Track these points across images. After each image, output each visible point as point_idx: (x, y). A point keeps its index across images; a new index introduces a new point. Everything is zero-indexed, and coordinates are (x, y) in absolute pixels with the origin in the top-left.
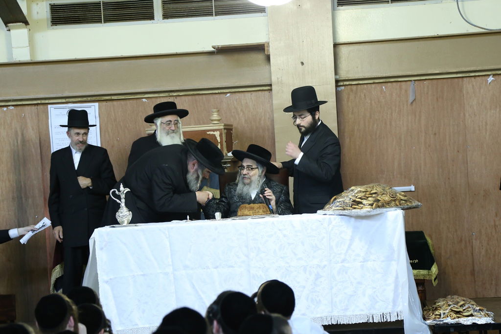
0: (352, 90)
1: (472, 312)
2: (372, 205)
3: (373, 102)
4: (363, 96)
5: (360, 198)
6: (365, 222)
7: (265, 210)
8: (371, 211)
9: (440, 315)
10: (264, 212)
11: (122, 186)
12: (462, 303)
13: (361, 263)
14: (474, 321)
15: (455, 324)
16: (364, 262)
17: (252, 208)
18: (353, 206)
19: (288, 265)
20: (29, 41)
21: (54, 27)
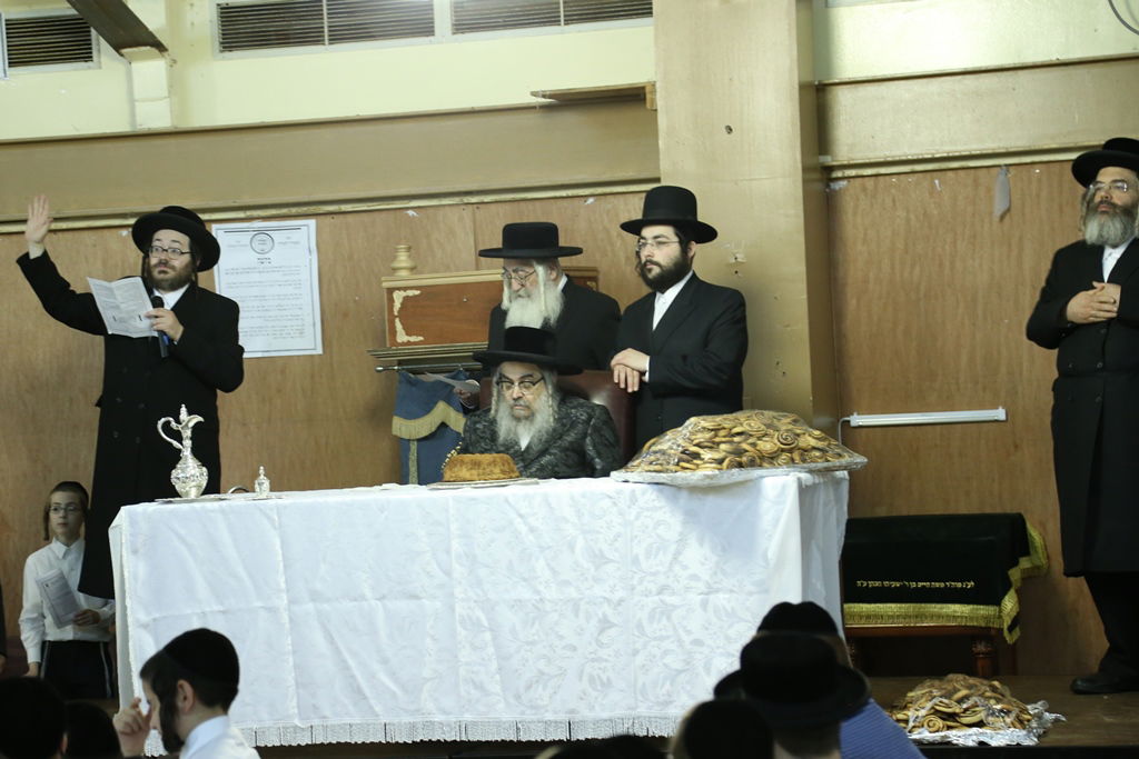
0: (864, 189)
1: (982, 716)
2: (720, 462)
3: (912, 217)
4: (889, 202)
5: (698, 445)
6: (712, 501)
7: (506, 468)
8: (715, 476)
9: (906, 721)
10: (503, 472)
11: (183, 410)
12: (964, 692)
13: (702, 596)
14: (982, 739)
15: (941, 743)
16: (707, 594)
17: (476, 464)
18: (682, 464)
20: (171, 86)
21: (227, 54)
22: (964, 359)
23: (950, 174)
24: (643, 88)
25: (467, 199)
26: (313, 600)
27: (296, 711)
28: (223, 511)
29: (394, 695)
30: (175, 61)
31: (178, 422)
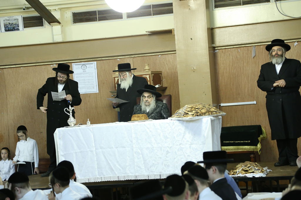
0: (222, 52)
1: (253, 170)
2: (193, 115)
3: (234, 58)
4: (228, 54)
5: (188, 111)
6: (191, 124)
7: (145, 117)
8: (192, 118)
9: (236, 172)
10: (145, 118)
11: (70, 106)
12: (249, 165)
13: (189, 145)
14: (254, 176)
15: (244, 177)
16: (191, 145)
17: (138, 117)
18: (184, 116)
19: (152, 147)
20: (62, 32)
21: (75, 24)
22: (246, 90)
23: (242, 48)
24: (172, 30)
25: (131, 56)
26: (101, 149)
27: (98, 174)
28: (80, 129)
29: (120, 170)
30: (63, 26)
31: (69, 109)
